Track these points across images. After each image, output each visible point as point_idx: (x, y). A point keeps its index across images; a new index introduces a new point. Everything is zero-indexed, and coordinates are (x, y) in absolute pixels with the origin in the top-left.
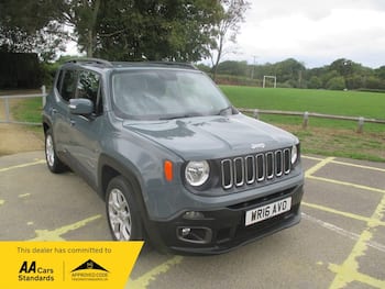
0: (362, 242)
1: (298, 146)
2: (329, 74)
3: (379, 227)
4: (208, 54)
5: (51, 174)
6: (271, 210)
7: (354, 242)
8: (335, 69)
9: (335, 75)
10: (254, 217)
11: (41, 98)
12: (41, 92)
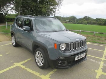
0: (102, 64)
1: (86, 40)
2: (83, 20)
3: (105, 60)
4: (52, 14)
5: (14, 47)
6: (81, 56)
7: (100, 64)
8: (84, 19)
9: (84, 20)
10: (77, 58)
11: (6, 26)
12: (6, 24)
